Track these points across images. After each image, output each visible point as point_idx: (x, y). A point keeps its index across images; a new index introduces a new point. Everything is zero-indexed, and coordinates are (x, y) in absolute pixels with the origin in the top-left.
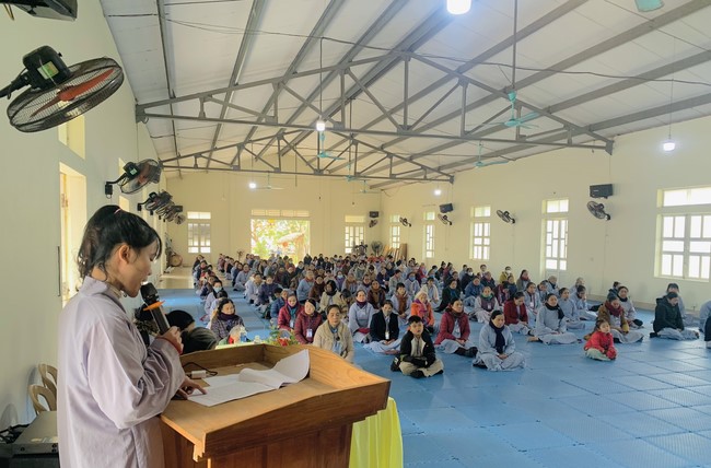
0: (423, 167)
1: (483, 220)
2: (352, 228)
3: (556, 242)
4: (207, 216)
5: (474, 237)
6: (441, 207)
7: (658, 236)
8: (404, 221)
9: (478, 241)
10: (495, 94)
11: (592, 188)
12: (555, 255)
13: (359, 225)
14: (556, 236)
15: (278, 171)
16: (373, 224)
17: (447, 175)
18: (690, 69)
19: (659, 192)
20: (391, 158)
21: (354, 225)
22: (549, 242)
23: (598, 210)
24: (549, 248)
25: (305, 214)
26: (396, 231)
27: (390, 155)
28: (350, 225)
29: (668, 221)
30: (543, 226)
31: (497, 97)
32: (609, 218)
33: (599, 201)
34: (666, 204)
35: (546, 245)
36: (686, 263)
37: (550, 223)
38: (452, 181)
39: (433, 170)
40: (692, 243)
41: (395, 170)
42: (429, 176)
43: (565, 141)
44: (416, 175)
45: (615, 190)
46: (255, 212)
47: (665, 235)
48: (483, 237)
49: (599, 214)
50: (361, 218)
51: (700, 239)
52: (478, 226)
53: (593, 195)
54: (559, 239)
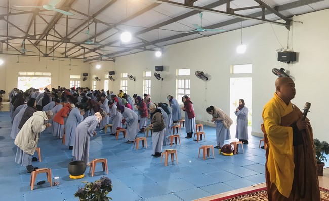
0: (100, 54)
1: (125, 79)
2: (74, 81)
5: (122, 86)
6: (109, 72)
7: (176, 87)
8: (97, 78)
11: (156, 67)
13: (78, 80)
15: (24, 54)
16: (84, 79)
17: (112, 58)
19: (177, 70)
20: (84, 49)
22: (146, 89)
23: (158, 76)
25: (49, 74)
26: (94, 83)
27: (83, 48)
29: (180, 81)
30: (144, 82)
33: (158, 72)
34: (179, 75)
37: (146, 81)
38: (114, 61)
43: (143, 48)
45: (164, 69)
46: (20, 73)
47: (179, 87)
48: (126, 87)
49: (159, 78)
50: (79, 77)
51: (188, 89)
52: (124, 81)
53: (157, 70)
54: (149, 88)
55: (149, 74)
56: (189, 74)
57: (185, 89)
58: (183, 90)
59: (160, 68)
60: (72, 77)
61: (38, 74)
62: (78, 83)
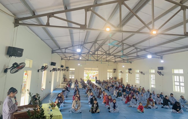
1: (138, 73)
2: (109, 73)
3: (153, 80)
4: (74, 69)
5: (136, 77)
6: (128, 69)
7: (173, 81)
8: (121, 72)
9: (137, 79)
10: (130, 46)
11: (158, 67)
12: (153, 84)
13: (111, 72)
14: (153, 79)
15: (88, 60)
17: (130, 61)
18: (178, 40)
19: (173, 70)
20: (115, 57)
21: (110, 72)
22: (152, 80)
23: (160, 73)
24: (152, 82)
25: (98, 69)
26: (120, 74)
28: (109, 72)
29: (175, 77)
30: (150, 76)
31: (131, 47)
32: (163, 75)
33: (160, 71)
34: (175, 73)
35: (151, 81)
36: (180, 88)
37: (152, 75)
38: (131, 63)
39: (126, 60)
40: (181, 83)
41: (116, 60)
42: (125, 61)
44: (121, 61)
45: (164, 68)
46: (85, 68)
47: (175, 81)
48: (138, 78)
49: (160, 74)
50: (112, 71)
51: (182, 82)
52: (137, 75)
53: (159, 69)
54: (154, 80)
55: (153, 71)
56: (183, 73)
57: (180, 82)
58: (179, 83)
59: (161, 68)
60: (108, 71)
61: (93, 69)
62: (111, 74)
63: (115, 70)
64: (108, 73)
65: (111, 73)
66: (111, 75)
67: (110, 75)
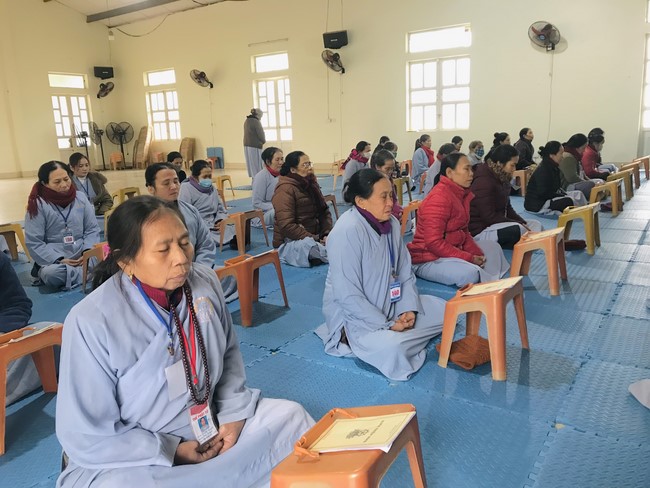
60: (56, 80)
62: (80, 103)
63: (103, 73)
64: (54, 99)
65: (74, 100)
66: (75, 112)
67: (71, 116)
